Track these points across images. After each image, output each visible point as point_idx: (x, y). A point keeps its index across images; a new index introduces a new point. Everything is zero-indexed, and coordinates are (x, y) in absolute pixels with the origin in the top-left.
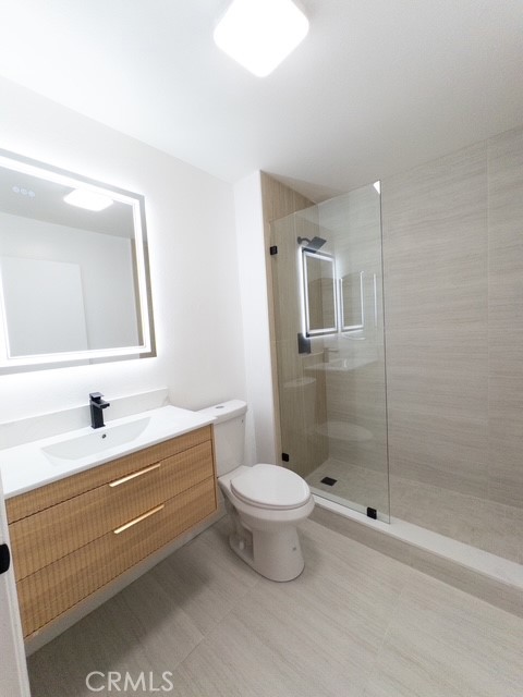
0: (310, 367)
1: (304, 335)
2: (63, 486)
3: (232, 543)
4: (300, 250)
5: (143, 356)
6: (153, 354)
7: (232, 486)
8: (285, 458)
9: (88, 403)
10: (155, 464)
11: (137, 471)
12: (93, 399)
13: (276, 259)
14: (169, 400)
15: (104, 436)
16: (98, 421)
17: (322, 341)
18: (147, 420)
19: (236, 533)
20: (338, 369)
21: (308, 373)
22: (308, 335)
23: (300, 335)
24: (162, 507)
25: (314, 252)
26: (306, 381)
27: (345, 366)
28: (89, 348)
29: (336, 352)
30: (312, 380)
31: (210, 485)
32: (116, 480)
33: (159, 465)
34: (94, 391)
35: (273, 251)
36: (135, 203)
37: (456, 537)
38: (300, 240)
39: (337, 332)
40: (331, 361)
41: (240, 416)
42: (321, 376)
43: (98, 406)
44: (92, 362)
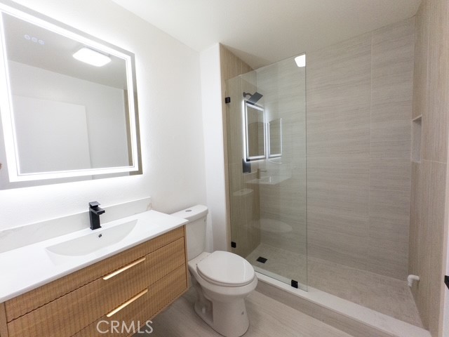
0: (250, 182)
1: (245, 160)
2: (62, 283)
3: (196, 308)
4: (243, 102)
5: (132, 173)
6: (140, 172)
7: (198, 269)
8: (233, 245)
9: (88, 210)
10: (141, 258)
11: (126, 265)
12: (91, 207)
13: (229, 106)
14: (151, 206)
15: (100, 236)
16: (95, 223)
17: (258, 164)
18: (135, 222)
19: (199, 300)
20: (267, 183)
21: (249, 186)
22: (248, 160)
23: (243, 160)
24: (146, 291)
25: (253, 104)
26: (247, 192)
27: (271, 181)
28: (92, 167)
29: (265, 171)
30: (251, 191)
31: (182, 270)
32: (109, 274)
33: (144, 259)
34: (93, 200)
35: (227, 100)
36: (128, 59)
37: (350, 299)
38: (245, 95)
39: (265, 158)
40: (262, 177)
41: (203, 217)
42: (256, 188)
43: (96, 212)
44: (93, 177)
